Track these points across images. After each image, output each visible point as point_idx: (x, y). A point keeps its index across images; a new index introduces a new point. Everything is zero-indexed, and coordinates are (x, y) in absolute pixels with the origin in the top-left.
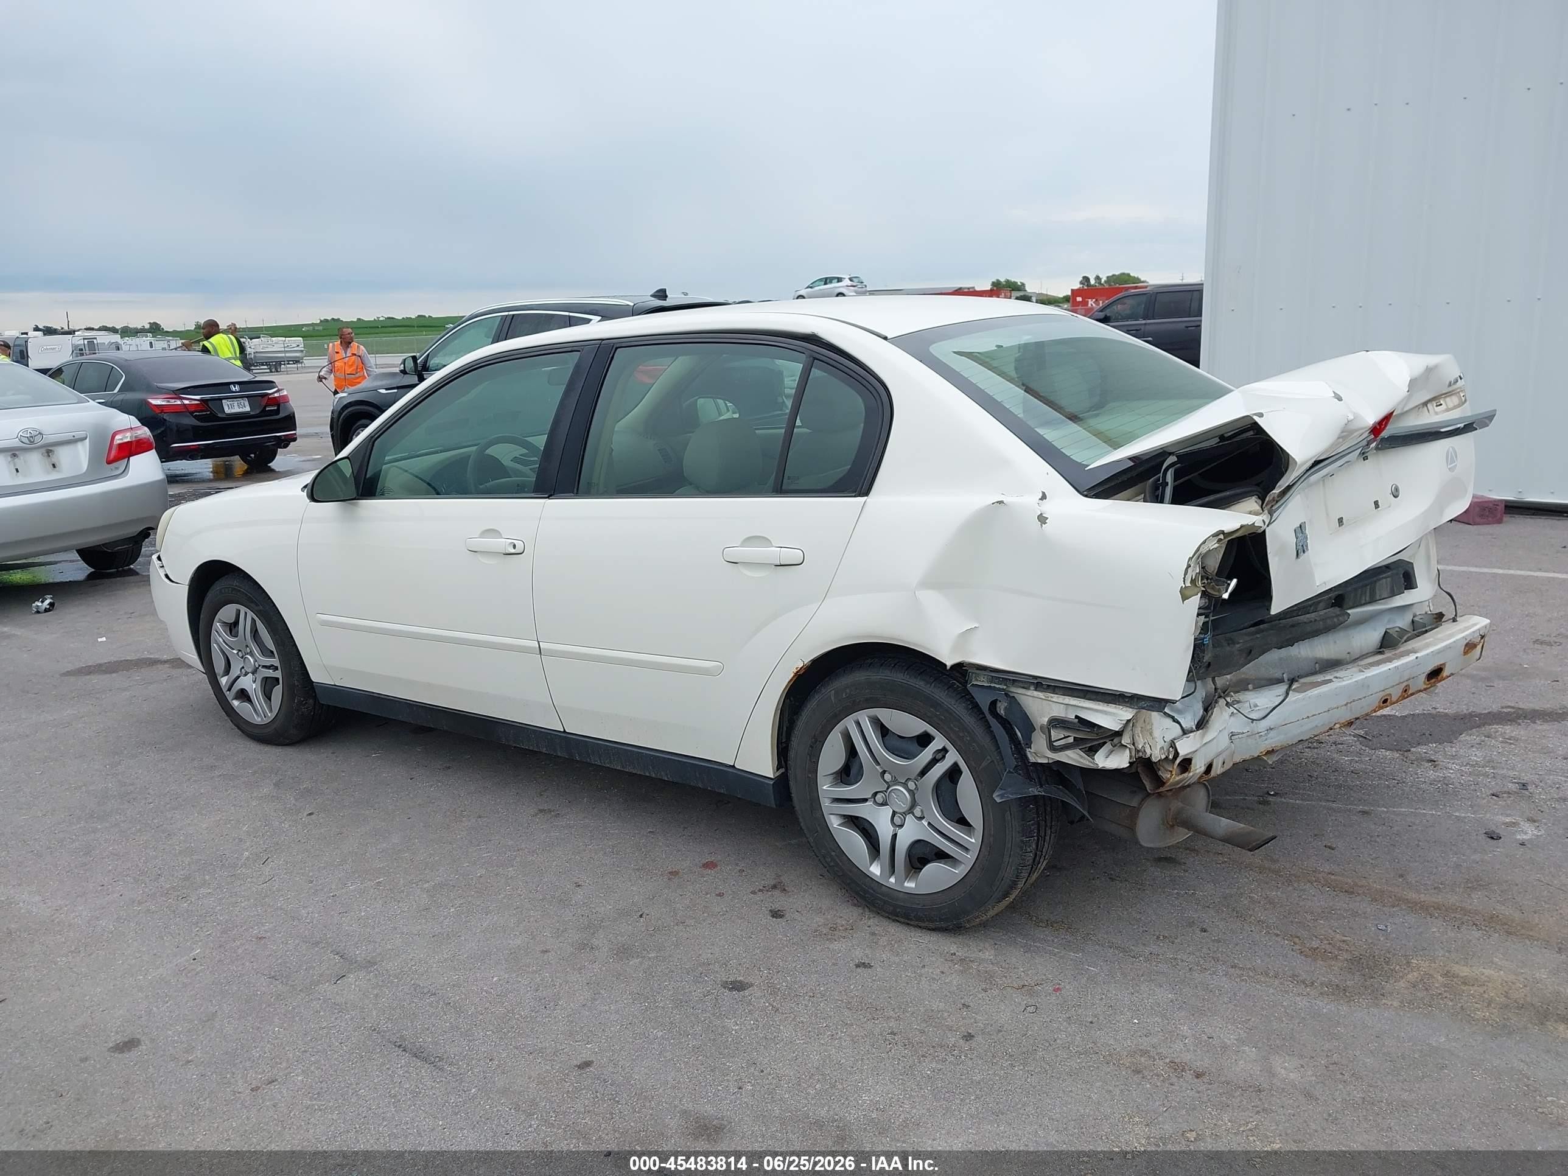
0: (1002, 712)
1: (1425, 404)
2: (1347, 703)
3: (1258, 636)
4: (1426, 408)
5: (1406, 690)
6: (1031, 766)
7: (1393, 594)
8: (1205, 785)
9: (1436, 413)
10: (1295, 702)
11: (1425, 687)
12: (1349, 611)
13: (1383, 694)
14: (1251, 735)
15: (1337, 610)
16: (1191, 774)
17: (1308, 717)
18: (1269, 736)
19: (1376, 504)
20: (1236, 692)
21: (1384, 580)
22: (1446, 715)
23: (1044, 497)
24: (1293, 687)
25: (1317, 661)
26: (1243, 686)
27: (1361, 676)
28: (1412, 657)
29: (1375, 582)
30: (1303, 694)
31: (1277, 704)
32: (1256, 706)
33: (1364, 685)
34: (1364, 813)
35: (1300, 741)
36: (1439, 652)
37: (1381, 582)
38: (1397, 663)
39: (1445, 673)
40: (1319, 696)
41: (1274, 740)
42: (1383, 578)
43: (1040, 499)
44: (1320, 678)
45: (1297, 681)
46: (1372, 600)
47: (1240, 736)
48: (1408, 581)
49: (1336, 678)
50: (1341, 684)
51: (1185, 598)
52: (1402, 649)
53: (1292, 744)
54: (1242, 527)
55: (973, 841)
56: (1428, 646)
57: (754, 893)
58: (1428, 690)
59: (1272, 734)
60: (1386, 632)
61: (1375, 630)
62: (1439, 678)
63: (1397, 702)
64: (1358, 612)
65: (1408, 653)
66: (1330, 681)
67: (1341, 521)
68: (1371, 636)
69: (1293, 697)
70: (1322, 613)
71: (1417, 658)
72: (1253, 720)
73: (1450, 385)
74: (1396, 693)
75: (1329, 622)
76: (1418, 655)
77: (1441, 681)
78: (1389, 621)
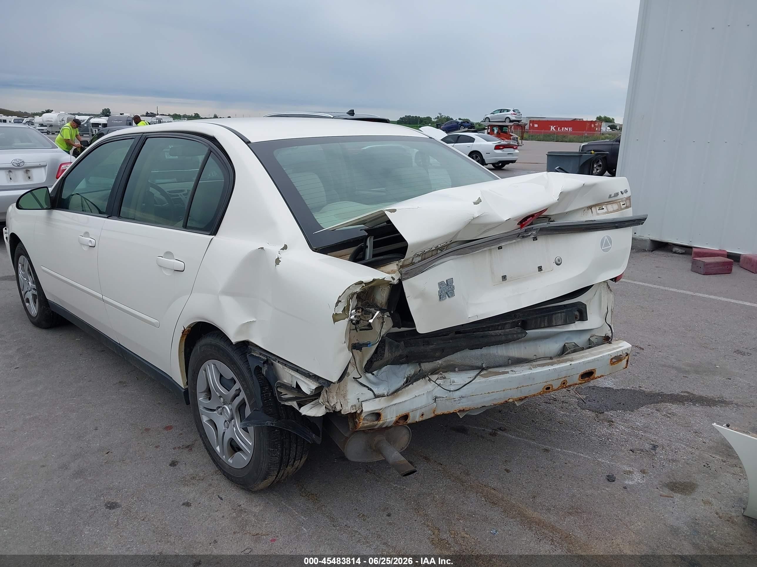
0: (264, 373)
1: (590, 207)
2: (518, 387)
3: (451, 341)
4: (590, 210)
5: (564, 383)
6: (281, 406)
7: (566, 323)
8: (406, 427)
9: (598, 214)
10: (480, 383)
11: (580, 382)
12: (527, 331)
13: (545, 384)
14: (448, 399)
15: (519, 330)
16: (381, 422)
17: (489, 393)
18: (461, 401)
19: (540, 269)
20: (443, 372)
21: (560, 314)
22: (644, 392)
23: (285, 248)
24: (481, 374)
25: (510, 358)
26: (451, 368)
27: (527, 372)
28: (568, 364)
29: (552, 314)
30: (486, 379)
31: (467, 382)
32: (453, 382)
33: (530, 377)
34: (546, 450)
35: (483, 407)
36: (589, 362)
37: (557, 315)
38: (556, 367)
39: (596, 375)
40: (496, 381)
41: (464, 404)
42: (558, 313)
43: (281, 249)
44: (501, 370)
45: (486, 370)
46: (550, 326)
47: (441, 399)
48: (582, 316)
49: (512, 371)
50: (512, 375)
51: (335, 321)
52: (564, 358)
53: (478, 408)
54: (374, 280)
55: (251, 444)
56: (582, 358)
57: (174, 448)
58: (583, 384)
59: (463, 400)
60: (565, 344)
61: (557, 343)
62: (592, 377)
63: (558, 389)
64: (538, 332)
65: (566, 361)
66: (507, 372)
67: (504, 278)
68: (555, 346)
69: (479, 379)
70: (508, 330)
71: (571, 365)
72: (450, 391)
73: (610, 197)
74: (556, 385)
75: (510, 337)
76: (573, 363)
77: (593, 379)
78: (567, 339)
